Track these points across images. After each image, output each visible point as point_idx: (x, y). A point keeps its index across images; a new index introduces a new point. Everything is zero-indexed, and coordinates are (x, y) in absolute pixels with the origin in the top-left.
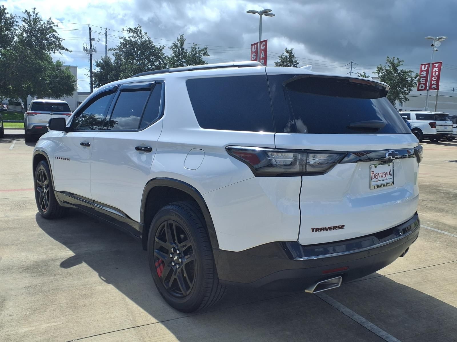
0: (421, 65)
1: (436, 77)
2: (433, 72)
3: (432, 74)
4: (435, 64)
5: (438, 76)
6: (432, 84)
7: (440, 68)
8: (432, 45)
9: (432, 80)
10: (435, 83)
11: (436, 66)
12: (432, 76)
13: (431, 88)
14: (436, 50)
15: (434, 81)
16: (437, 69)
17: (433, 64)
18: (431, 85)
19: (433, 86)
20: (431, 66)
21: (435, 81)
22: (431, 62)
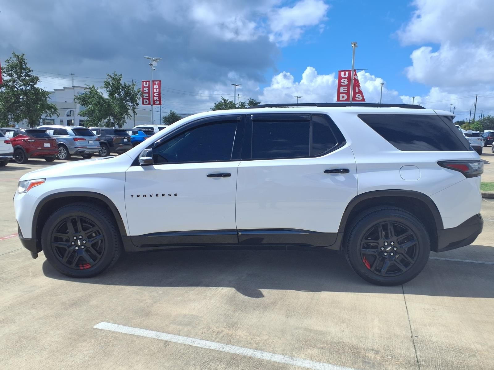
0: (143, 81)
1: (158, 94)
2: (154, 89)
3: (154, 91)
4: (155, 82)
5: (159, 93)
6: (155, 99)
7: (159, 85)
8: (151, 65)
9: (154, 96)
10: (158, 99)
11: (156, 84)
12: (154, 93)
13: (154, 104)
14: (154, 69)
15: (156, 97)
16: (158, 86)
17: (153, 81)
18: (154, 101)
19: (155, 102)
20: (151, 83)
21: (158, 97)
22: (151, 80)
